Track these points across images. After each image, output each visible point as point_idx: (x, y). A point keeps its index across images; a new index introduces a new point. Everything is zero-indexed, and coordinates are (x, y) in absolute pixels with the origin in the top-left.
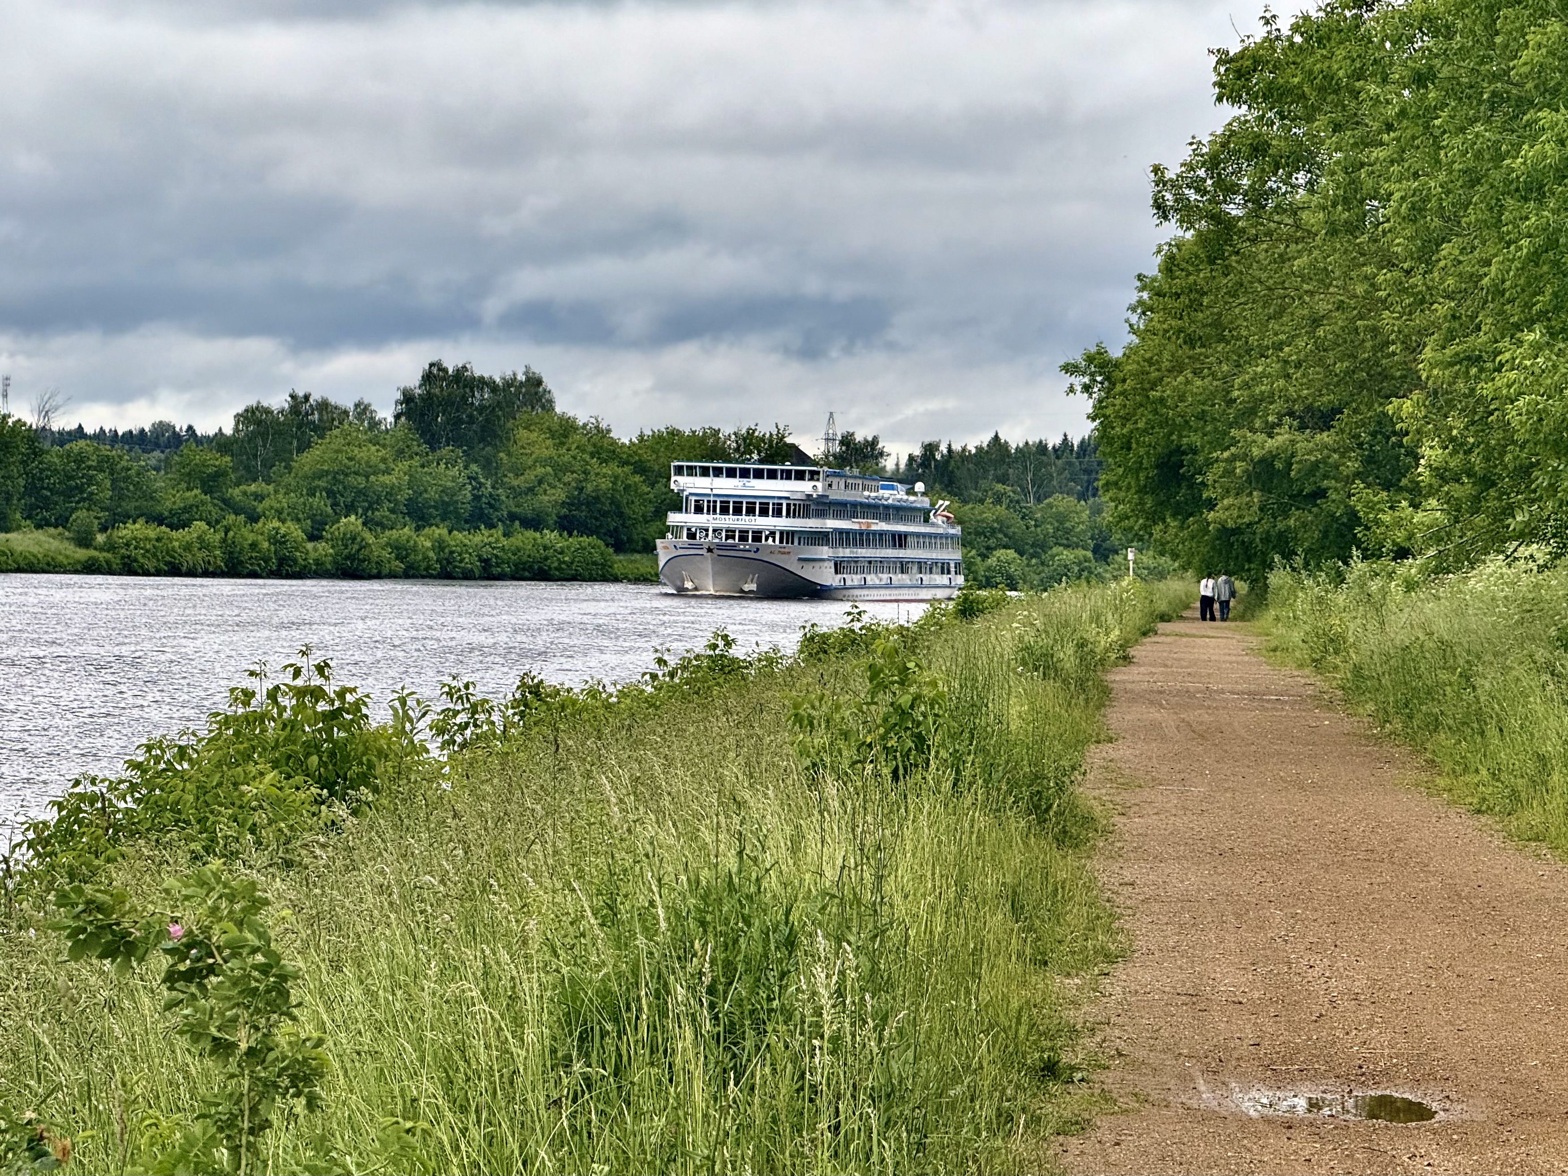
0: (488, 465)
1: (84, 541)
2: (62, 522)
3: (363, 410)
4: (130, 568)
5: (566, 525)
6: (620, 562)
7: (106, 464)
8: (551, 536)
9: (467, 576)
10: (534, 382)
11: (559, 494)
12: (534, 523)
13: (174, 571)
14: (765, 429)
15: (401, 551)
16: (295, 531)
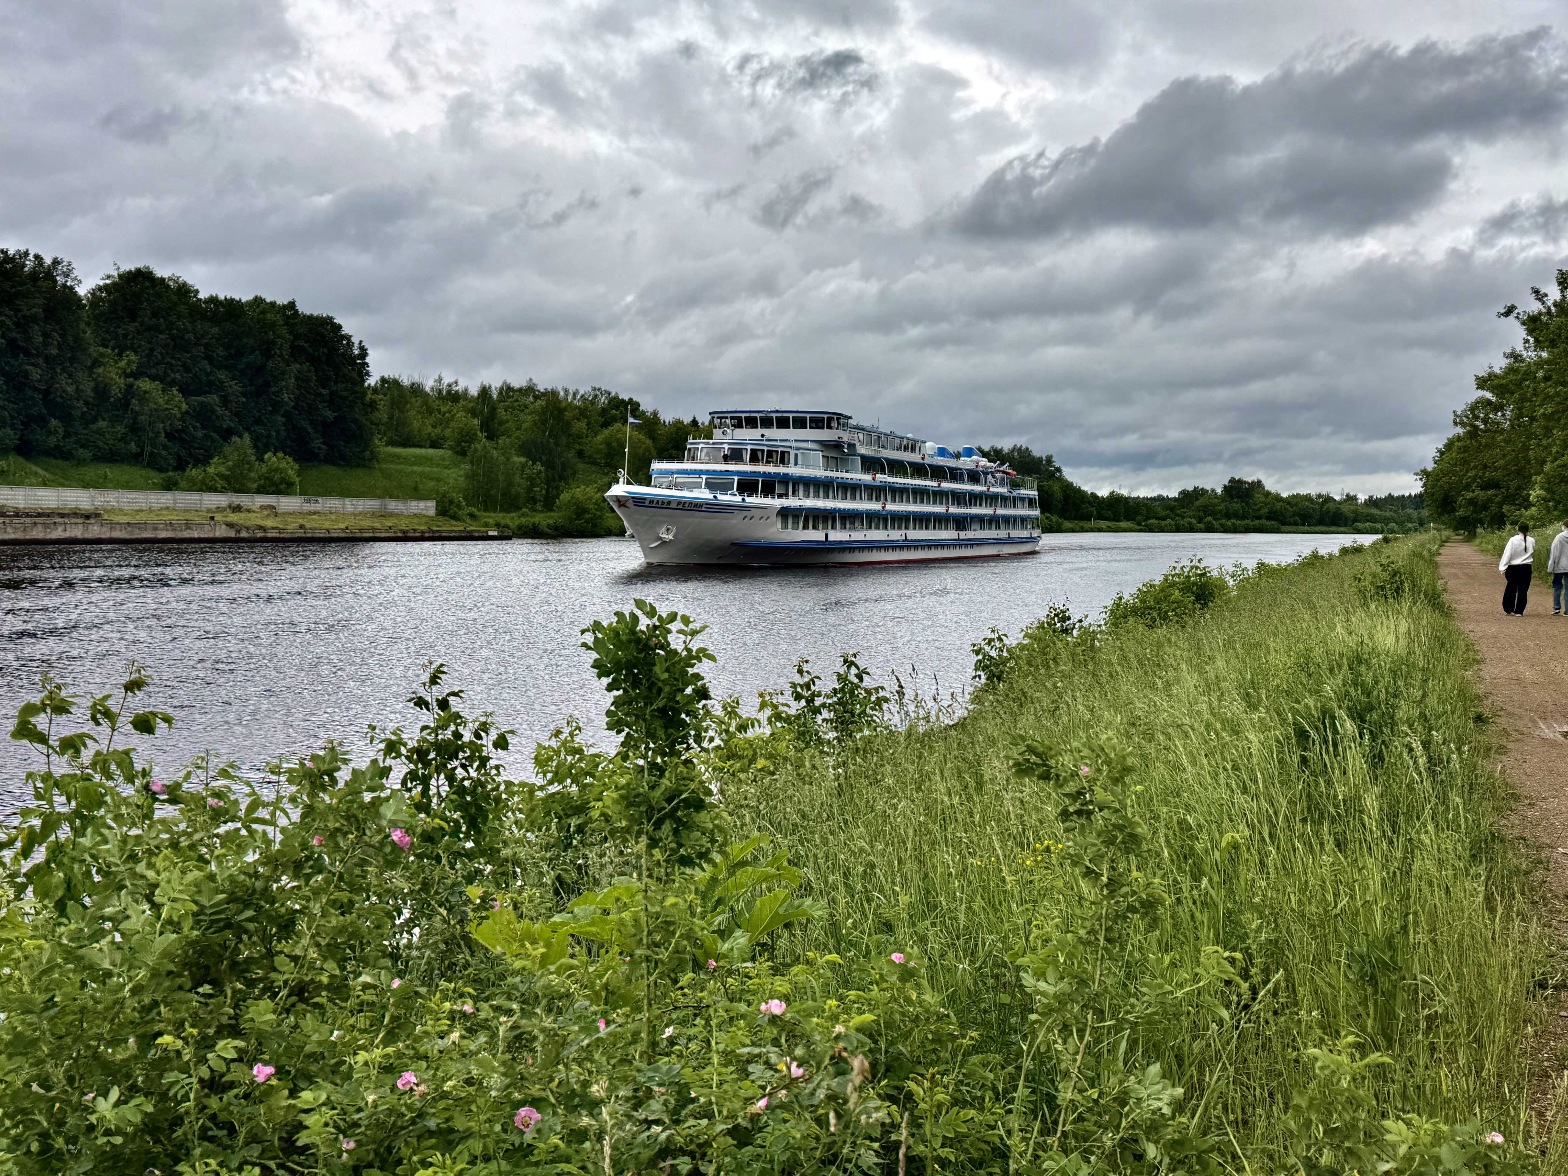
0: (1247, 504)
1: (1139, 524)
2: (1133, 519)
3: (1213, 490)
4: (1151, 531)
5: (1268, 518)
6: (1283, 528)
7: (1145, 505)
8: (1264, 522)
9: (1241, 532)
10: (1259, 482)
11: (1265, 510)
12: (1259, 518)
13: (1162, 530)
14: (1324, 493)
15: (1222, 525)
16: (1194, 521)
